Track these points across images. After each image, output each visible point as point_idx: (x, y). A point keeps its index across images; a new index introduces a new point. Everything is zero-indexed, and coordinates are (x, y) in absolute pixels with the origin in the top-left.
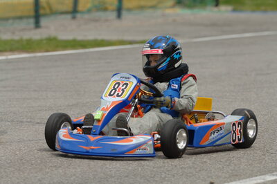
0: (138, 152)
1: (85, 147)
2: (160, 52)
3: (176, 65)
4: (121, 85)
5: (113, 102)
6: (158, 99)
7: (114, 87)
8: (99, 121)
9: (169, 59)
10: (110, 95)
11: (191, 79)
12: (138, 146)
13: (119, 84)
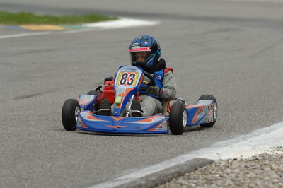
0: (157, 129)
1: (112, 127)
2: (148, 49)
3: (159, 60)
4: (129, 75)
5: (127, 89)
6: (152, 87)
7: (123, 77)
8: (119, 104)
9: (154, 55)
10: (121, 83)
11: (170, 72)
12: (156, 124)
13: (127, 74)
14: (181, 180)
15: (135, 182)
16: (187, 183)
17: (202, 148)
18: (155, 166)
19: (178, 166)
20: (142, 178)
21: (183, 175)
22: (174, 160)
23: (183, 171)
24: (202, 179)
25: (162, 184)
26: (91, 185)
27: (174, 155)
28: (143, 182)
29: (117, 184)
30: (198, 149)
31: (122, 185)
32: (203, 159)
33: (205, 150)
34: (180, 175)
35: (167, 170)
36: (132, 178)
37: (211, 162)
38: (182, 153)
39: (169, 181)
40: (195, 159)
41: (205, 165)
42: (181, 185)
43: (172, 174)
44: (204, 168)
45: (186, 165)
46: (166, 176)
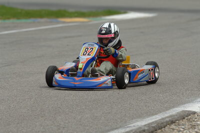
14: (173, 126)
15: (140, 128)
16: (177, 128)
17: (187, 103)
18: (154, 117)
19: (171, 116)
20: (146, 125)
21: (174, 123)
22: (168, 112)
23: (174, 120)
24: (188, 125)
25: (160, 129)
26: (109, 131)
27: (167, 109)
28: (146, 128)
29: (128, 130)
30: (185, 104)
31: (132, 130)
32: (189, 111)
33: (190, 104)
34: (172, 122)
35: (163, 119)
36: (138, 126)
37: (194, 113)
38: (173, 107)
39: (164, 127)
40: (183, 111)
41: (190, 115)
42: (173, 129)
43: (167, 122)
44: (189, 117)
45: (176, 115)
46: (162, 123)
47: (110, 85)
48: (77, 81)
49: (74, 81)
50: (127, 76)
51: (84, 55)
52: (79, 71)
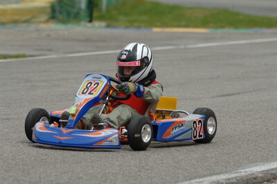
47: (116, 143)
48: (65, 135)
49: (61, 134)
50: (149, 130)
51: (83, 93)
52: (70, 118)
